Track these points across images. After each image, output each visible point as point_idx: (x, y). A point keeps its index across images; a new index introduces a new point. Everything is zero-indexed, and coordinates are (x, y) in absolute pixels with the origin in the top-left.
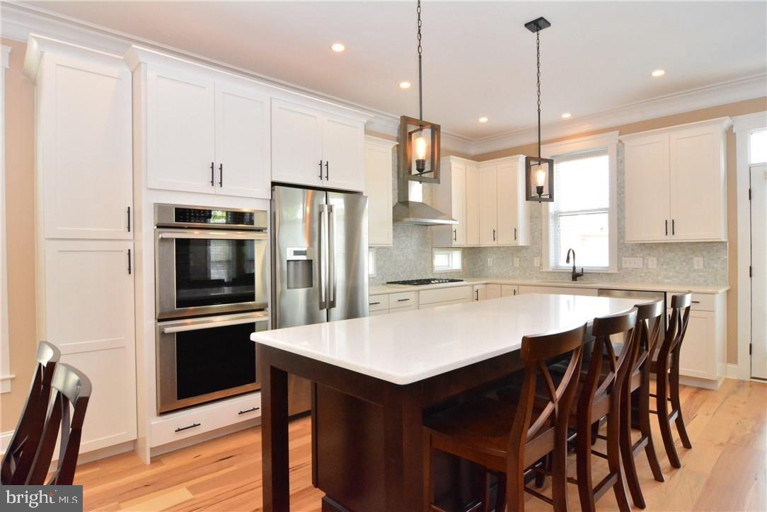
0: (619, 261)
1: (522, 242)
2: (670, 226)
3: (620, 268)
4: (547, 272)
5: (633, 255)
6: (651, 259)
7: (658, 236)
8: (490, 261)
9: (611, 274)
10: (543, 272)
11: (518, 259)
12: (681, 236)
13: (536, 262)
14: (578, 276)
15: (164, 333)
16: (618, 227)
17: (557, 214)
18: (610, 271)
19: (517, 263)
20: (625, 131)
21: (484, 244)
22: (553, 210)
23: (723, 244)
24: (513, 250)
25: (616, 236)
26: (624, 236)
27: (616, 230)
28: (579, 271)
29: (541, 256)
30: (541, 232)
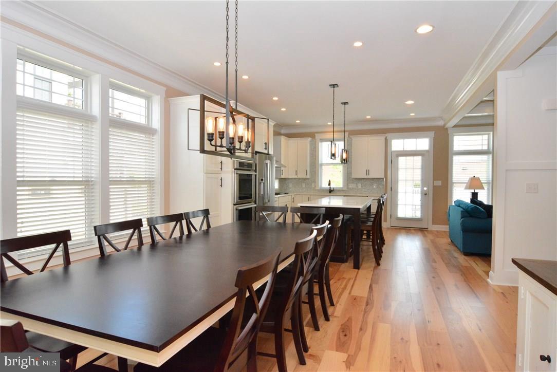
0: (347, 185)
1: (308, 176)
2: (368, 172)
3: (348, 188)
4: (318, 190)
5: (353, 183)
6: (359, 184)
7: (364, 176)
8: (291, 185)
9: (345, 190)
10: (316, 190)
11: (304, 184)
12: (371, 176)
13: (313, 185)
14: (332, 191)
15: (236, 209)
16: (348, 171)
17: (322, 165)
18: (344, 189)
19: (304, 186)
20: (351, 133)
21: (290, 177)
22: (320, 162)
23: (383, 179)
24: (304, 180)
25: (346, 175)
26: (351, 175)
27: (346, 172)
28: (332, 189)
29: (315, 182)
30: (315, 172)
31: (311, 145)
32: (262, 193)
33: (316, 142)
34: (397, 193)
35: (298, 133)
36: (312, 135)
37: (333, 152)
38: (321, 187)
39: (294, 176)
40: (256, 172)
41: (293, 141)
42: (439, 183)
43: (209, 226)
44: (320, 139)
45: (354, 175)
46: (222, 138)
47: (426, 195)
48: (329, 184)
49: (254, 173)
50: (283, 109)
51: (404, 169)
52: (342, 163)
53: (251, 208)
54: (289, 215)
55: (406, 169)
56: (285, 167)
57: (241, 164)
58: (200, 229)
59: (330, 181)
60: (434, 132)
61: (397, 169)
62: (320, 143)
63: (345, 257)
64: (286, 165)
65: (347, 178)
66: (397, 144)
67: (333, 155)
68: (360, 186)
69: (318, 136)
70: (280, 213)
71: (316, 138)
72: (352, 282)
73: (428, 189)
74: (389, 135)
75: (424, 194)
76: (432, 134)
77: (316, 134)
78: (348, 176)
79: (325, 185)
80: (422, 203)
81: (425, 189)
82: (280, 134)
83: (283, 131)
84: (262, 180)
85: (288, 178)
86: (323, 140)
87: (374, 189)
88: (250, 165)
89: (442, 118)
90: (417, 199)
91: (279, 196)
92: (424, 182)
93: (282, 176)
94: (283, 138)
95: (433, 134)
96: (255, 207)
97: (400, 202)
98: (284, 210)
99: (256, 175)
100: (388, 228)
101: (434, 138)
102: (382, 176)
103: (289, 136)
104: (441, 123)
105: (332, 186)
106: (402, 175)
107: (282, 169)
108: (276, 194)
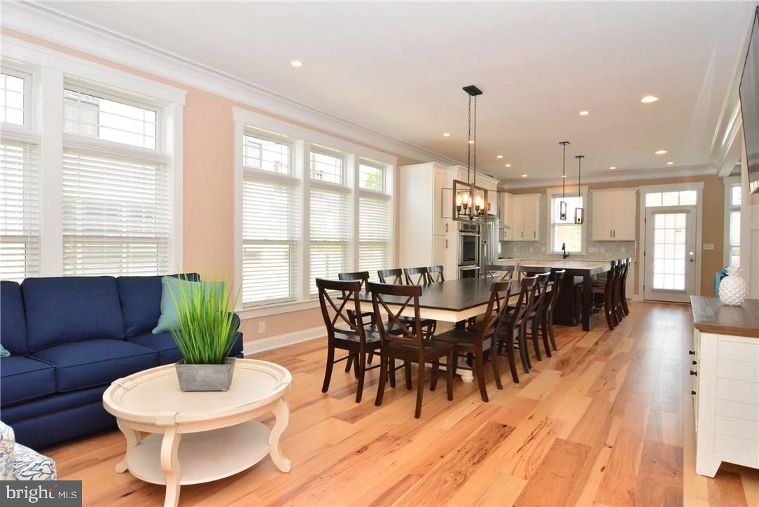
0: (587, 250)
1: (537, 239)
2: (613, 233)
3: (587, 253)
4: (549, 255)
5: (594, 246)
6: (602, 247)
7: (608, 237)
8: (515, 249)
10: (547, 255)
11: (532, 248)
12: (617, 238)
13: (543, 249)
14: (567, 256)
15: (461, 270)
16: (587, 233)
17: (554, 225)
18: (582, 254)
19: (531, 250)
20: (593, 187)
21: (515, 239)
22: (552, 223)
23: (633, 241)
24: (532, 243)
25: (585, 237)
26: (591, 237)
27: (586, 234)
28: (567, 254)
29: (545, 245)
30: (546, 235)
31: (541, 201)
32: (485, 255)
33: (546, 199)
34: (652, 259)
35: (525, 189)
36: (542, 191)
37: (563, 213)
38: (553, 251)
39: (520, 239)
40: (479, 233)
41: (519, 199)
42: (711, 247)
43: (443, 280)
44: (553, 195)
45: (595, 238)
46: (465, 209)
47: (692, 261)
48: (564, 248)
49: (477, 235)
50: (508, 165)
51: (662, 229)
52: (576, 223)
53: (474, 270)
54: (515, 273)
55: (665, 229)
56: (509, 228)
57: (466, 226)
58: (437, 280)
59: (564, 244)
60: (703, 183)
61: (653, 229)
62: (552, 200)
63: (575, 321)
64: (511, 226)
65: (587, 241)
66: (653, 199)
67: (563, 216)
68: (603, 250)
69: (549, 191)
70: (506, 272)
71: (548, 192)
72: (577, 339)
73: (695, 253)
74: (642, 188)
75: (690, 261)
76: (701, 185)
77: (547, 189)
78: (587, 238)
79: (558, 249)
80: (686, 271)
81: (691, 253)
82: (504, 191)
83: (506, 187)
84: (485, 242)
85: (512, 242)
86: (555, 196)
87: (622, 254)
88: (473, 227)
89: (713, 165)
90: (681, 266)
91: (502, 260)
92: (689, 245)
93: (506, 239)
94: (507, 196)
95: (703, 186)
96: (479, 270)
97: (656, 270)
98: (510, 269)
99: (479, 237)
100: (640, 302)
101: (703, 190)
102: (632, 237)
103: (514, 192)
104: (712, 171)
105: (567, 250)
106: (659, 236)
107: (505, 230)
108: (499, 258)
